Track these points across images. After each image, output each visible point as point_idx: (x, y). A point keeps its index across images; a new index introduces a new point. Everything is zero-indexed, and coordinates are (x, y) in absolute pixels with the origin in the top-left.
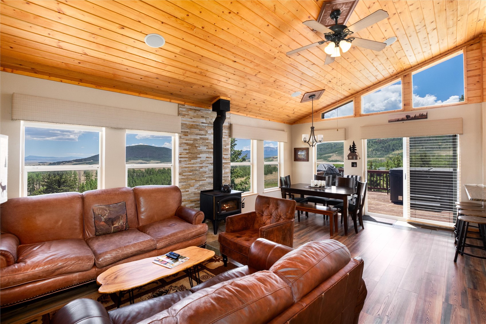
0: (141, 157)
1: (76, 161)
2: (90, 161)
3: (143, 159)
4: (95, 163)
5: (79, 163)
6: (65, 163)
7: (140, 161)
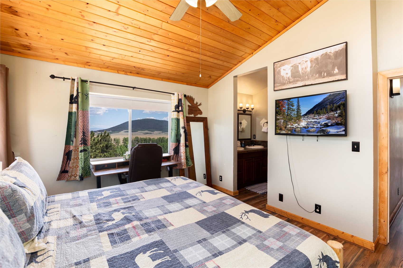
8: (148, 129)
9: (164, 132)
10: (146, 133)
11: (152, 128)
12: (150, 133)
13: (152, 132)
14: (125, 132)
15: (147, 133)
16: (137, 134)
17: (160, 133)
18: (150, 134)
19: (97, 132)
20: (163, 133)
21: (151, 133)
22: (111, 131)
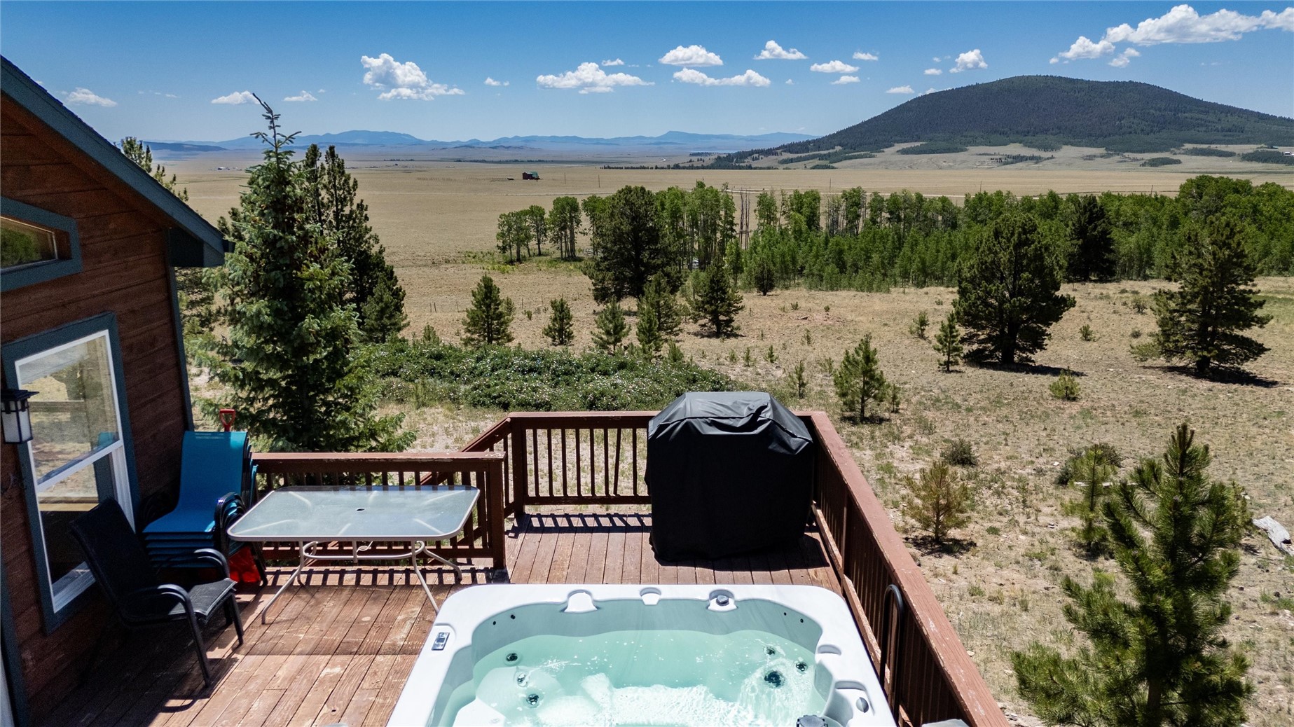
0: (1017, 132)
1: (790, 148)
2: (831, 151)
3: (1029, 138)
4: (846, 159)
5: (799, 155)
6: (757, 155)
7: (1015, 149)
8: (1025, 135)
9: (1118, 151)
10: (1008, 157)
11: (1046, 131)
12: (1032, 158)
13: (1046, 149)
14: (904, 152)
15: (1019, 159)
16: (964, 162)
17: (1091, 158)
18: (1031, 164)
19: (779, 151)
20: (1107, 160)
21: (1037, 160)
22: (838, 148)
